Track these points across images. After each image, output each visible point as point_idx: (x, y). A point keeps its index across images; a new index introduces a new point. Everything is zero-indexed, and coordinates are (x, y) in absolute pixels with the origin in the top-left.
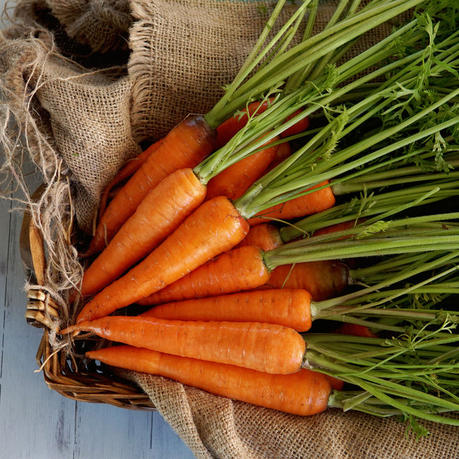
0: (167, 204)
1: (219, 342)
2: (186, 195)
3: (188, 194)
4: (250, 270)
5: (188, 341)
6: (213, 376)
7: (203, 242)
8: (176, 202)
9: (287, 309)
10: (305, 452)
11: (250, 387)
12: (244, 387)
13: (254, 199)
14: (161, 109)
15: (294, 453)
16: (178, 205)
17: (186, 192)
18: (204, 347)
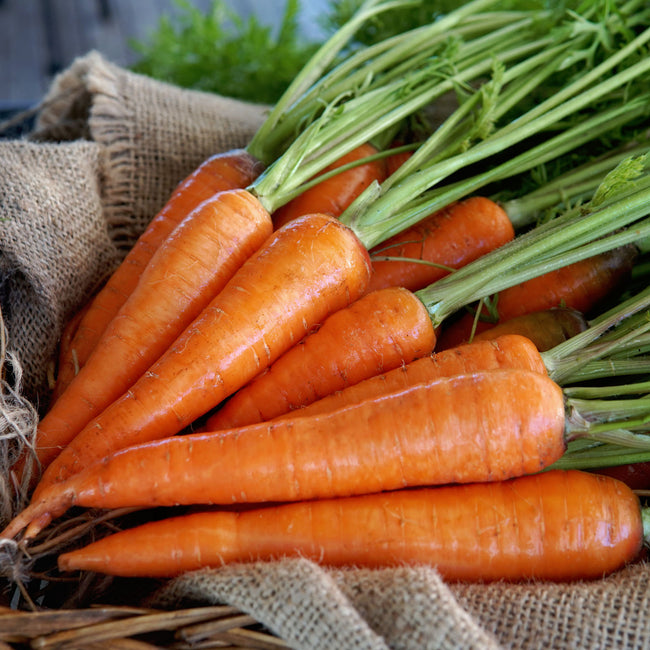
0: (201, 235)
1: (370, 420)
2: (237, 215)
3: (241, 214)
4: (396, 310)
5: (298, 437)
6: (369, 518)
7: (287, 276)
8: (218, 230)
9: (492, 356)
10: (635, 621)
11: (459, 519)
12: (447, 522)
13: (369, 207)
14: (155, 199)
15: (611, 631)
16: (222, 234)
17: (236, 211)
18: (338, 441)
